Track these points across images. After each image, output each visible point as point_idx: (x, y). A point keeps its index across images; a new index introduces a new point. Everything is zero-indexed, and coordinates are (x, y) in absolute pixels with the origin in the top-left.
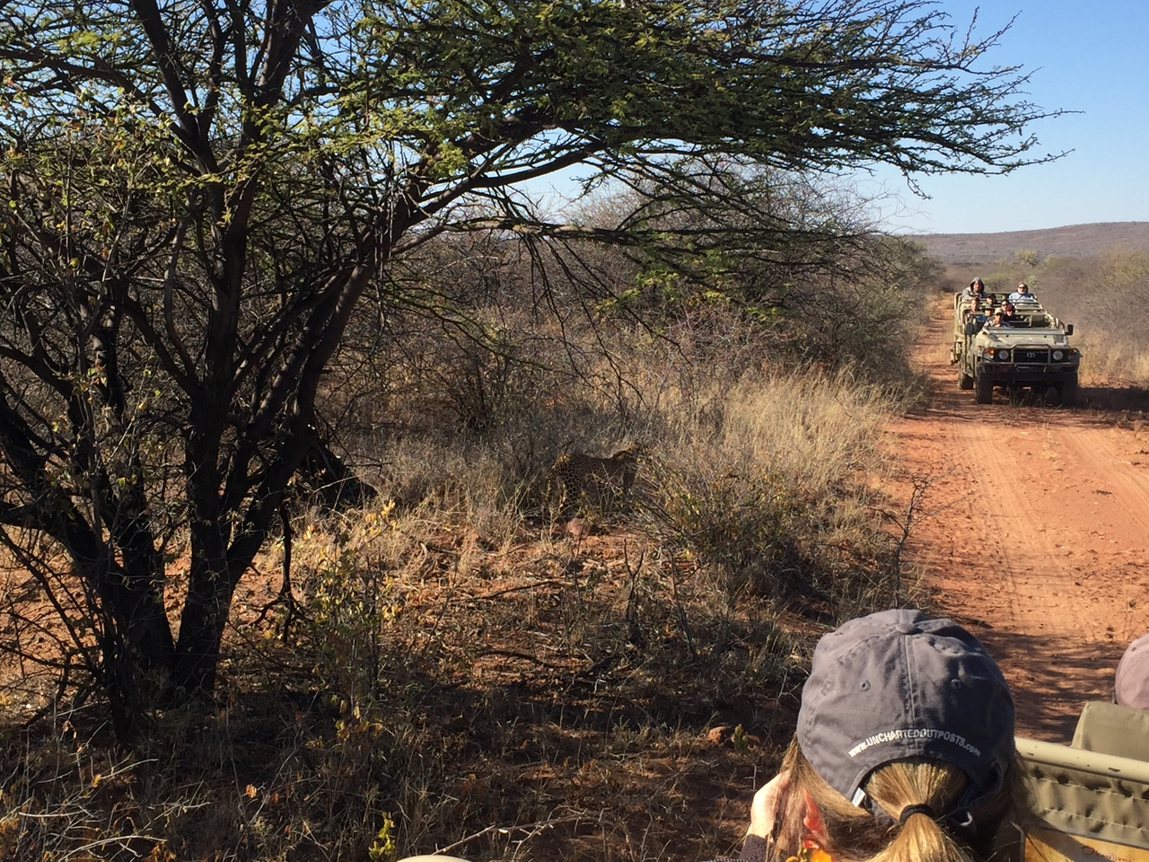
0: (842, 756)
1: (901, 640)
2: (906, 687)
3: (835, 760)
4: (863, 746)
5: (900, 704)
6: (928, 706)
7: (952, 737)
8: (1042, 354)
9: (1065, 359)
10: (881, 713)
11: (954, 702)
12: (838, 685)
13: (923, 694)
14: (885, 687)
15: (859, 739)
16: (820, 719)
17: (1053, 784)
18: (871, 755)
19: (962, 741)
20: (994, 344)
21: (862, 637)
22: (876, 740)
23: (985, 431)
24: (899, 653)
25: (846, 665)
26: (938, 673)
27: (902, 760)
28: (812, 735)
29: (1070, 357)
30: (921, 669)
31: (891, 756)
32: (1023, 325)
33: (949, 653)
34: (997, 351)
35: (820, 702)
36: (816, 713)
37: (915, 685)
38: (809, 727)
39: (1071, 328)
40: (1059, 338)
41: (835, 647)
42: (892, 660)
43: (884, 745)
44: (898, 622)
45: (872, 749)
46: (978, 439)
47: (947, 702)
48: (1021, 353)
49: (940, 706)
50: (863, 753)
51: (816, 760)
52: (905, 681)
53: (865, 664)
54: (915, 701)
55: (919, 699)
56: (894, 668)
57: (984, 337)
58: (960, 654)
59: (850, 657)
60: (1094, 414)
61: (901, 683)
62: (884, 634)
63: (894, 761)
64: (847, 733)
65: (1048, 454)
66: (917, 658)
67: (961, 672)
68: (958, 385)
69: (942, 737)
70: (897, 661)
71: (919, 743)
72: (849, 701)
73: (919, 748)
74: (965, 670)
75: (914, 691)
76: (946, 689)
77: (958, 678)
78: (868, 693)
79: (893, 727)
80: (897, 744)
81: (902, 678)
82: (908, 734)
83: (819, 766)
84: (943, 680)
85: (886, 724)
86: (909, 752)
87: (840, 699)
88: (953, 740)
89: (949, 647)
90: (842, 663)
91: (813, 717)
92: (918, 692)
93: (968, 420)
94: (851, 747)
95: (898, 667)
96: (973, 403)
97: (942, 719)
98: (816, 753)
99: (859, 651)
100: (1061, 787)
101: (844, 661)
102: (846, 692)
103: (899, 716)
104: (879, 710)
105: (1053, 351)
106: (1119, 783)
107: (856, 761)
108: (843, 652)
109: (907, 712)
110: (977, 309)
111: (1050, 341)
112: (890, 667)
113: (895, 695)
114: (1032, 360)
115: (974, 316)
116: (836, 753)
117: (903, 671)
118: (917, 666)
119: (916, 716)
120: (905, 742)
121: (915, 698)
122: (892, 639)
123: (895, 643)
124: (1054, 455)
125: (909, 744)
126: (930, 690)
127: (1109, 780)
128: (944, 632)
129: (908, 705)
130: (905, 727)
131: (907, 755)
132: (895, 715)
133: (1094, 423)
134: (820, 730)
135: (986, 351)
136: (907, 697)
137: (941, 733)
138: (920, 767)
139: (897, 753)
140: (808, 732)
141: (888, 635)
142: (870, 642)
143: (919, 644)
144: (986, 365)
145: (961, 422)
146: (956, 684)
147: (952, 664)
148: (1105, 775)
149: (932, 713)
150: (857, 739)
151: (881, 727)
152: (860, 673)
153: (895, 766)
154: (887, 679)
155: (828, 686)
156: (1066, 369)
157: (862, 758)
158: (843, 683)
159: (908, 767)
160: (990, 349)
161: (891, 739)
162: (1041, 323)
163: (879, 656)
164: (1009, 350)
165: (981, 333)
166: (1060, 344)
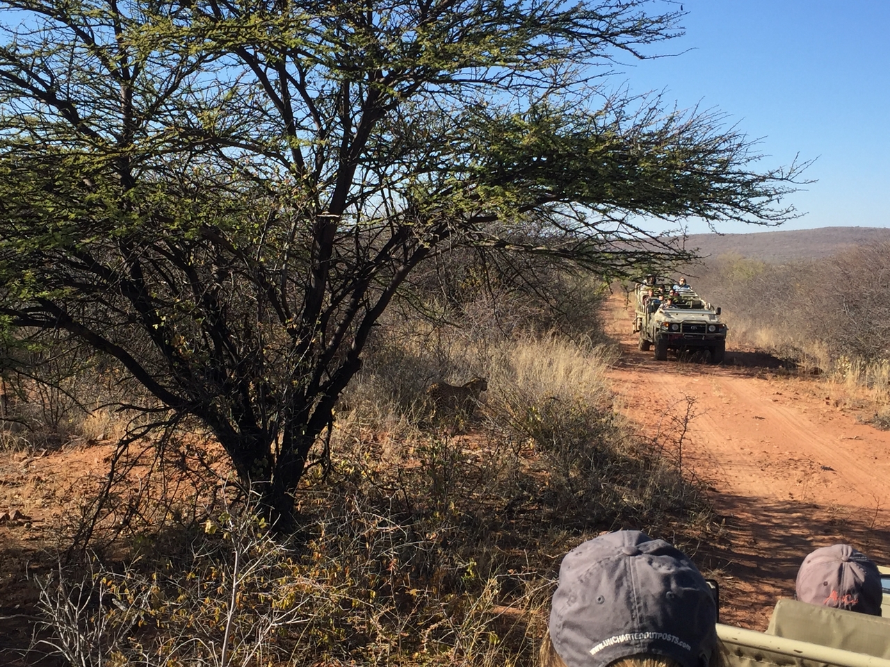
0: (585, 654)
1: (627, 561)
2: (632, 600)
3: (580, 657)
4: (600, 647)
5: (628, 613)
6: (649, 614)
7: (668, 637)
8: (701, 327)
9: (717, 331)
10: (614, 621)
11: (669, 610)
12: (580, 598)
13: (645, 605)
14: (616, 600)
15: (597, 641)
16: (567, 624)
17: (751, 662)
18: (607, 653)
19: (676, 640)
20: (668, 320)
21: (597, 559)
22: (610, 642)
23: (668, 378)
24: (625, 572)
25: (584, 582)
26: (656, 587)
27: (630, 657)
28: (562, 636)
29: (720, 330)
30: (643, 585)
31: (623, 653)
32: (687, 307)
33: (664, 570)
34: (671, 324)
35: (566, 611)
36: (563, 620)
37: (638, 598)
38: (558, 630)
39: (719, 310)
40: (712, 317)
41: (576, 566)
42: (620, 579)
43: (617, 645)
44: (624, 545)
45: (607, 649)
46: (666, 383)
47: (663, 610)
48: (687, 326)
49: (659, 614)
50: (601, 652)
51: (565, 655)
52: (631, 595)
53: (599, 581)
54: (639, 611)
55: (642, 609)
56: (622, 584)
57: (661, 315)
58: (672, 570)
59: (588, 575)
60: (739, 369)
61: (628, 598)
62: (614, 555)
63: (626, 658)
64: (588, 636)
65: (717, 394)
66: (640, 575)
67: (673, 586)
68: (639, 347)
69: (661, 638)
70: (624, 578)
71: (643, 643)
72: (589, 611)
73: (644, 647)
74: (677, 583)
75: (638, 603)
76: (662, 599)
77: (671, 590)
78: (602, 606)
79: (623, 632)
80: (627, 644)
81: (629, 592)
82: (635, 637)
83: (568, 660)
84: (660, 593)
85: (618, 630)
86: (636, 650)
87: (581, 610)
88: (669, 639)
89: (663, 564)
90: (582, 581)
91: (561, 622)
92: (642, 604)
93: (655, 371)
94: (591, 647)
95: (625, 584)
96: (654, 360)
97: (660, 624)
98: (565, 650)
99: (595, 571)
100: (757, 663)
101: (584, 580)
102: (586, 605)
103: (627, 623)
104: (612, 618)
105: (709, 325)
106: (802, 661)
107: (596, 658)
108: (583, 572)
109: (633, 619)
110: (653, 295)
111: (706, 318)
112: (619, 584)
113: (624, 606)
114: (694, 331)
115: (651, 300)
116: (579, 651)
117: (629, 586)
118: (640, 582)
119: (641, 622)
120: (633, 643)
121: (639, 609)
122: (620, 559)
123: (622, 564)
124: (722, 394)
125: (636, 644)
126: (650, 602)
127: (794, 659)
128: (658, 552)
129: (634, 614)
130: (632, 631)
131: (635, 653)
132: (624, 623)
133: (739, 374)
134: (567, 633)
135: (664, 324)
136: (633, 607)
137: (660, 635)
138: (645, 662)
139: (627, 651)
140: (558, 633)
141: (617, 557)
142: (603, 563)
143: (641, 563)
144: (663, 334)
145: (650, 372)
146: (670, 595)
147: (666, 579)
148: (792, 655)
149: (652, 620)
150: (596, 641)
151: (614, 632)
152: (596, 589)
153: (626, 662)
154: (617, 594)
155: (572, 598)
156: (718, 338)
157: (601, 655)
158: (584, 597)
159: (635, 662)
160: (666, 323)
161: (622, 641)
162: (698, 306)
163: (611, 575)
164: (679, 324)
165: (658, 311)
166: (714, 321)
